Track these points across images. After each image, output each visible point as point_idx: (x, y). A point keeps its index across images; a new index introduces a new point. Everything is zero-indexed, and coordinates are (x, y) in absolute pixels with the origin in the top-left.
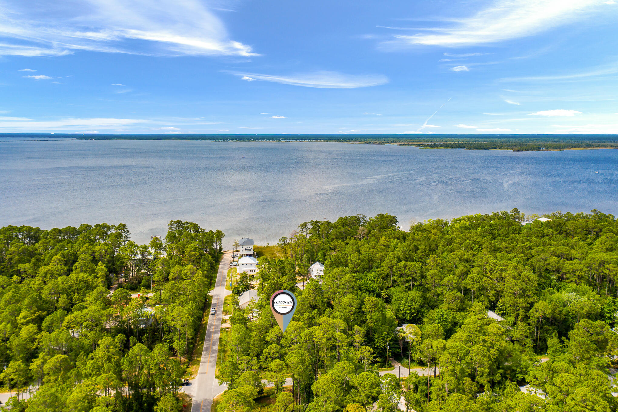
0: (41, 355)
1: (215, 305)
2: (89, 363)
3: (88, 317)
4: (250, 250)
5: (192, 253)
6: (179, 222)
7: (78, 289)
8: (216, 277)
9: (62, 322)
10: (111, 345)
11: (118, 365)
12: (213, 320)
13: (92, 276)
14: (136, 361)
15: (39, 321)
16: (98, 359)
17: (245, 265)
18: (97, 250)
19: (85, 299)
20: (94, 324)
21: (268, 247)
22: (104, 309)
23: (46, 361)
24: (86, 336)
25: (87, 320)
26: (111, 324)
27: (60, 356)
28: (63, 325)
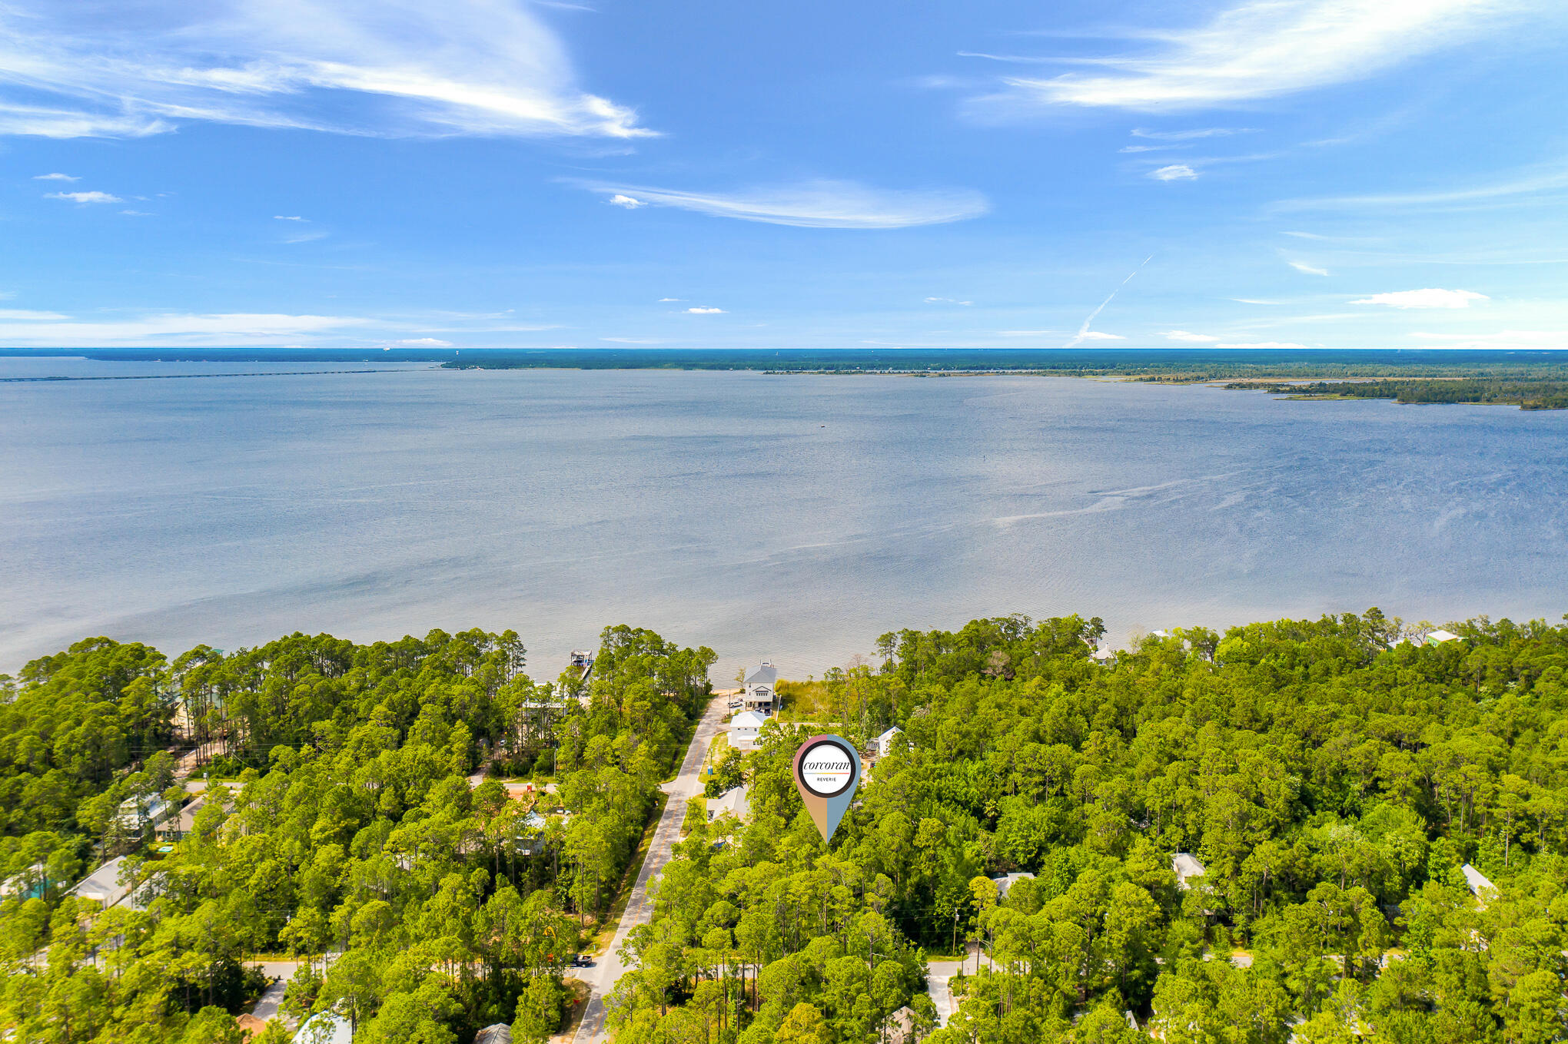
0: (347, 900)
1: (671, 814)
2: (423, 917)
3: (428, 833)
4: (765, 693)
5: (637, 704)
6: (624, 629)
7: (415, 777)
8: (685, 753)
9: (384, 843)
10: (460, 888)
11: (467, 922)
12: (659, 845)
13: (442, 750)
14: (498, 917)
15: (345, 836)
16: (436, 911)
17: (742, 730)
18: (456, 694)
19: (427, 796)
20: (437, 848)
21: (810, 683)
22: (456, 819)
23: (355, 909)
24: (422, 868)
25: (426, 840)
26: (470, 847)
27: (377, 904)
28: (386, 846)
